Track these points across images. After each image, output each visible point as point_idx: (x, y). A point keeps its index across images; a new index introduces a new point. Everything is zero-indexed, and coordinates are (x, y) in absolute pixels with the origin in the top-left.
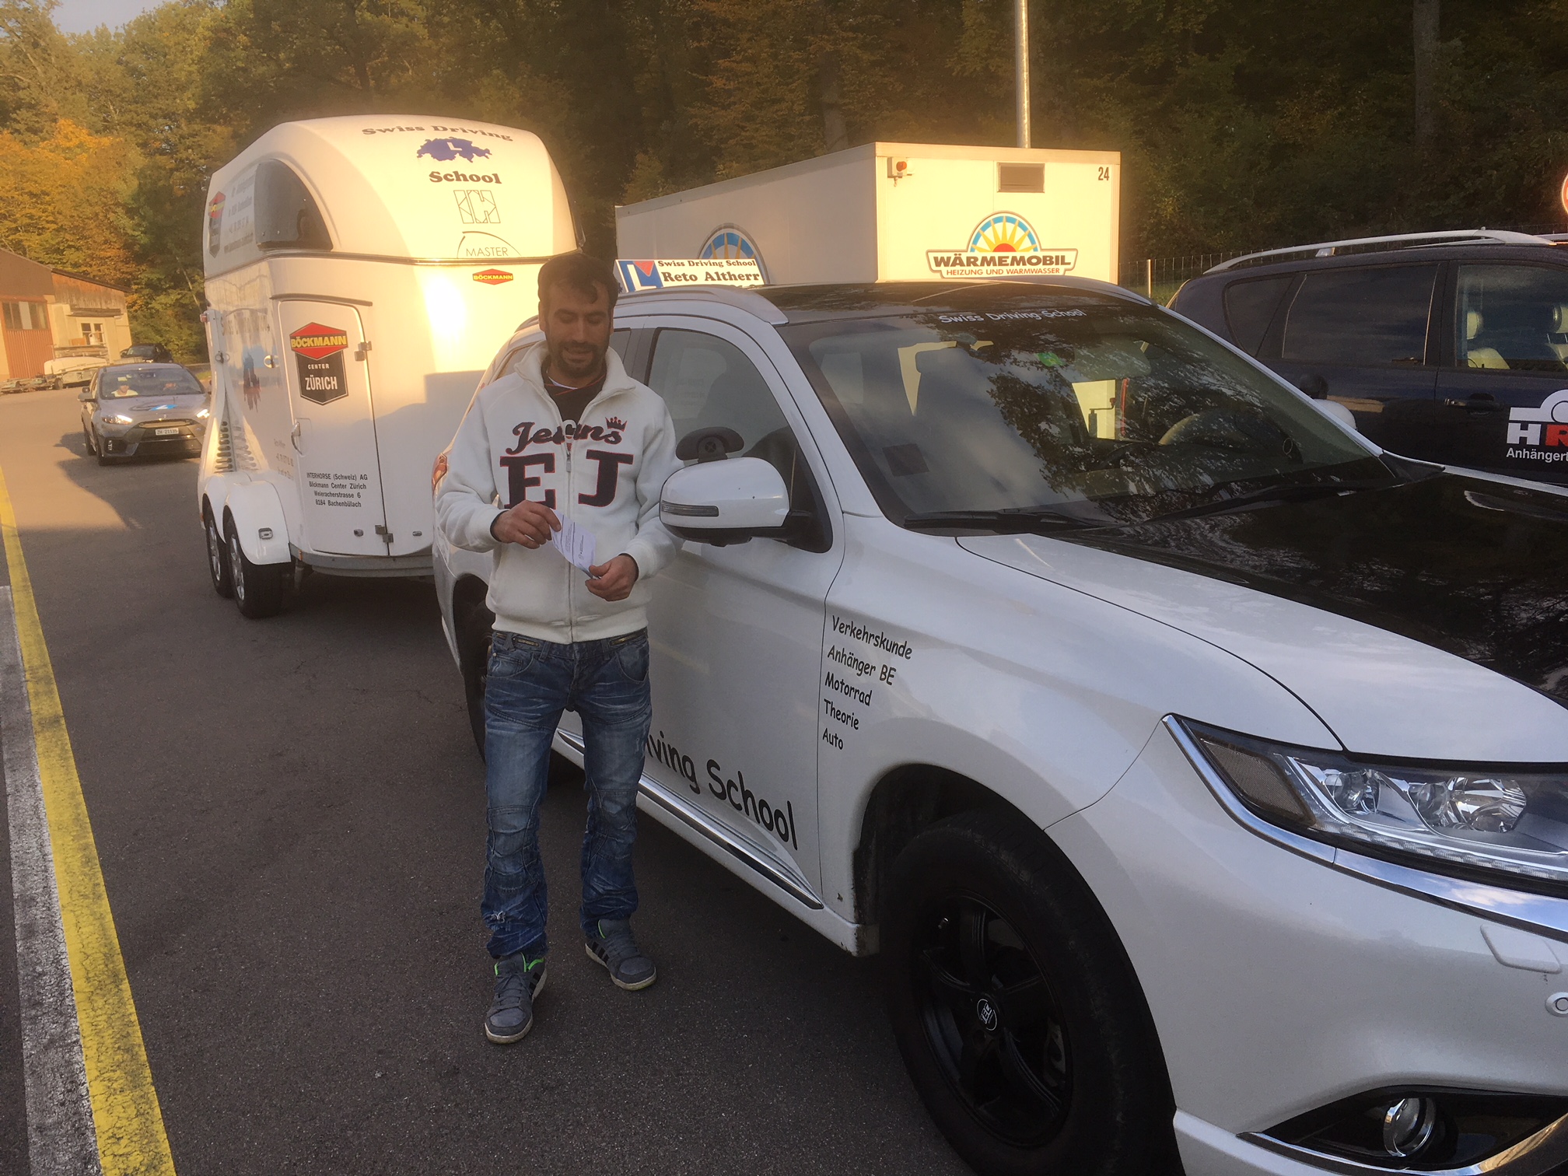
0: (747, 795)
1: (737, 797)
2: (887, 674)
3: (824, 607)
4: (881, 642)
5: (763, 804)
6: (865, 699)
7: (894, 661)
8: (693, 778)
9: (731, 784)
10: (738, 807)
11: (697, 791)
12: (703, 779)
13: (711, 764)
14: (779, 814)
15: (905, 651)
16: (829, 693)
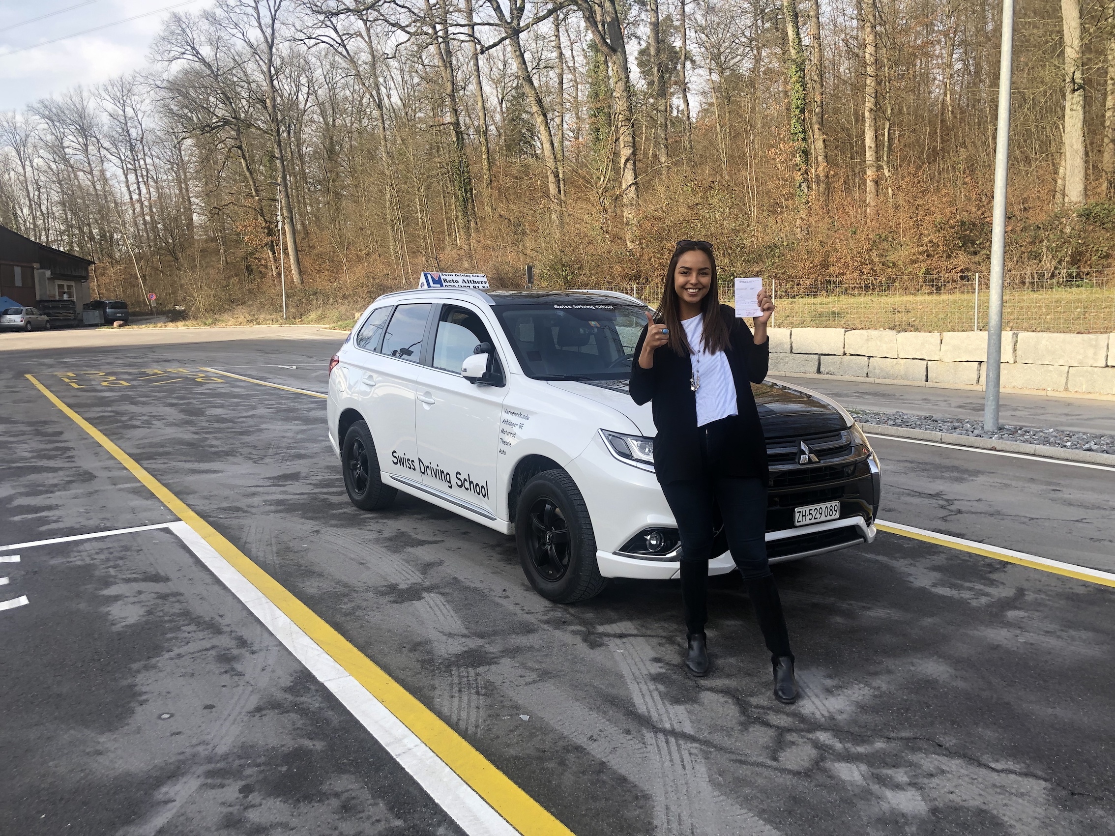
0: (471, 483)
1: (467, 484)
2: (521, 426)
3: (502, 406)
4: (520, 415)
5: (477, 485)
6: (514, 435)
7: (523, 421)
8: (449, 482)
9: (465, 480)
10: (467, 489)
11: (451, 487)
12: (454, 481)
13: (458, 473)
14: (483, 487)
15: (528, 418)
16: (502, 436)
